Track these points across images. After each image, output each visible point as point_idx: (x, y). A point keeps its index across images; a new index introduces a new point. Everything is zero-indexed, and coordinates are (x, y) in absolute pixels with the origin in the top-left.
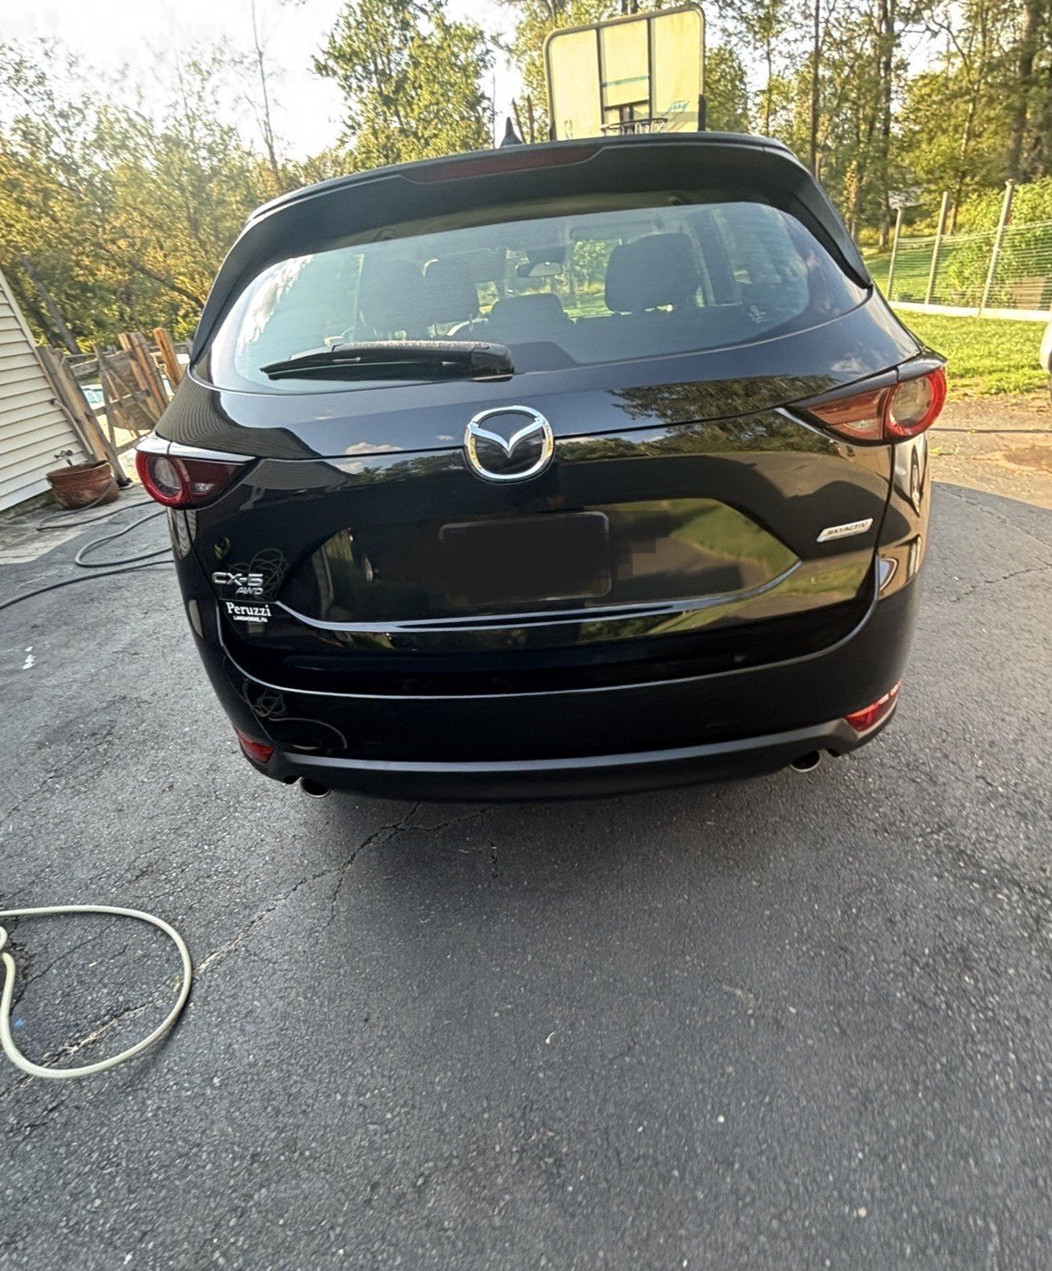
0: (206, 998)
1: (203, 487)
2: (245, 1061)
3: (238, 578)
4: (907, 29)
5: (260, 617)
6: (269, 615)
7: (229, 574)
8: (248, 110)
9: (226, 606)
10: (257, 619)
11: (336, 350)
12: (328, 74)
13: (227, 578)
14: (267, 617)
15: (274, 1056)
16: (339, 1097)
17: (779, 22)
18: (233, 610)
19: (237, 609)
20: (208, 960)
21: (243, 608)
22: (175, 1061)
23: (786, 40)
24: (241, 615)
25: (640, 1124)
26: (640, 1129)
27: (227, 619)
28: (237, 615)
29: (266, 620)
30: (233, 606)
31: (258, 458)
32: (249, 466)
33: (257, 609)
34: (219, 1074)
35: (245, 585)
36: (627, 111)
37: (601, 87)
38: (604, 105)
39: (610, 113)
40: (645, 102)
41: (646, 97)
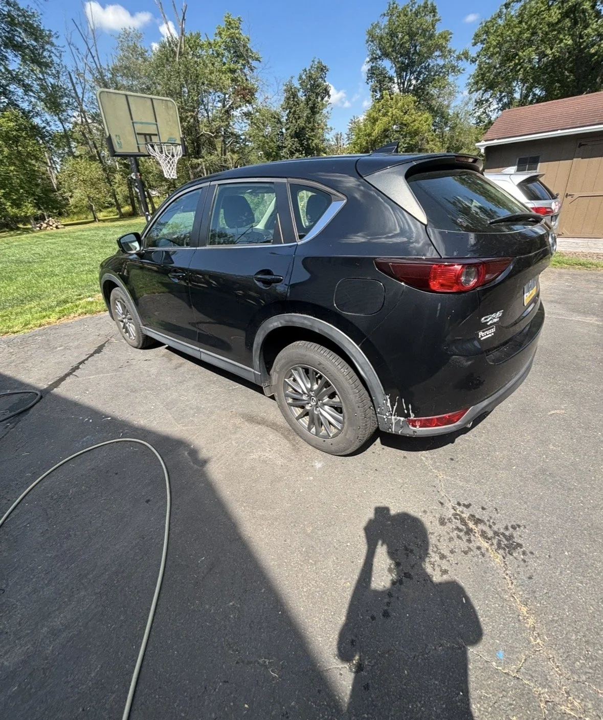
3: (492, 317)
9: (478, 335)
10: (490, 335)
14: (494, 332)
18: (481, 335)
21: (485, 333)
28: (483, 337)
33: (491, 330)
35: (494, 319)
36: (148, 137)
37: (133, 123)
38: (136, 132)
39: (140, 136)
40: (156, 135)
41: (157, 133)
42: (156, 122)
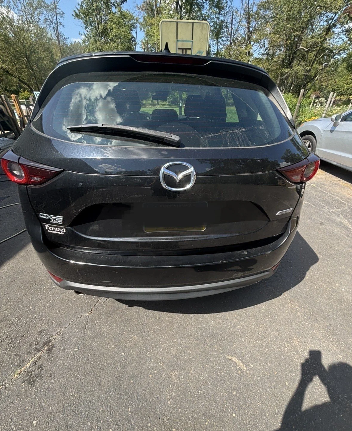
0: (29, 381)
1: (35, 179)
2: (48, 411)
3: (51, 217)
4: (254, 44)
5: (61, 232)
6: (65, 231)
7: (47, 215)
8: (50, 24)
9: (45, 226)
10: (59, 233)
11: (103, 126)
12: (80, 18)
13: (46, 216)
14: (63, 232)
15: (61, 407)
16: (89, 424)
17: (221, 34)
18: (48, 228)
19: (50, 228)
20: (31, 361)
21: (52, 228)
22: (15, 415)
23: (222, 40)
24: (52, 230)
25: (206, 421)
26: (207, 423)
27: (44, 232)
28: (49, 230)
29: (63, 233)
30: (48, 226)
31: (64, 170)
32: (60, 172)
33: (59, 229)
34: (36, 419)
35: (54, 219)
36: (184, 50)
37: (177, 41)
38: (178, 47)
39: (179, 50)
40: (190, 49)
41: (191, 48)
42: (192, 39)
